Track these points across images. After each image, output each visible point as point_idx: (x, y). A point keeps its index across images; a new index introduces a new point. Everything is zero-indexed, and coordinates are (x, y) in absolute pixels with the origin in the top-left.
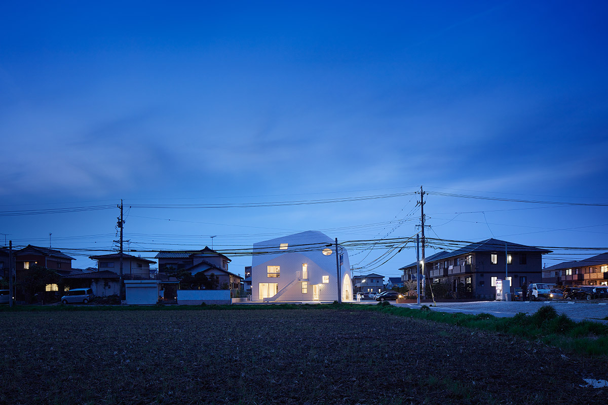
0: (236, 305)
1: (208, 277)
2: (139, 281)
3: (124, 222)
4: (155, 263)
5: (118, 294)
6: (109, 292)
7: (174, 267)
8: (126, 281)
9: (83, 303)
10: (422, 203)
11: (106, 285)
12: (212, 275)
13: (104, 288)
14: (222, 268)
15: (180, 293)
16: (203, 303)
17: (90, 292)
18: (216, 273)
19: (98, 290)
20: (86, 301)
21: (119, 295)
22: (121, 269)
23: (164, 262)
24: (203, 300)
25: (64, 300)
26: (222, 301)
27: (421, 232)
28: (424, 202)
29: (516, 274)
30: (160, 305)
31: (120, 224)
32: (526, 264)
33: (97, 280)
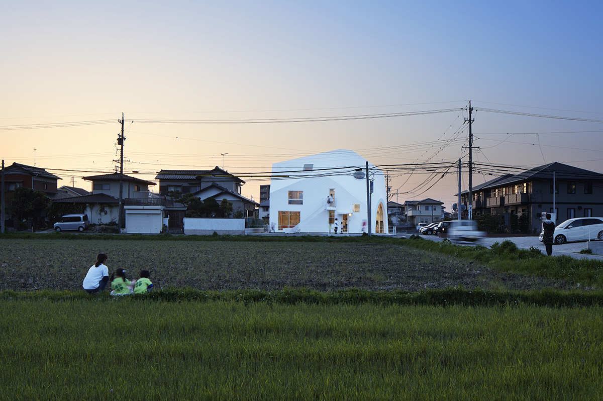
0: (252, 236)
1: (220, 203)
2: (141, 207)
3: (125, 139)
4: (155, 184)
5: (117, 220)
6: (106, 219)
7: (179, 189)
8: (126, 207)
9: (78, 231)
10: (470, 120)
11: (102, 210)
12: (225, 201)
13: (100, 214)
14: (235, 193)
15: (187, 221)
16: (215, 232)
17: (85, 218)
18: (229, 198)
19: (93, 216)
20: (81, 229)
21: (117, 223)
22: (121, 192)
23: (165, 184)
24: (213, 230)
25: (57, 227)
26: (236, 231)
27: (469, 155)
28: (472, 119)
29: (580, 205)
30: (164, 235)
31: (121, 141)
32: (592, 193)
33: (92, 205)
